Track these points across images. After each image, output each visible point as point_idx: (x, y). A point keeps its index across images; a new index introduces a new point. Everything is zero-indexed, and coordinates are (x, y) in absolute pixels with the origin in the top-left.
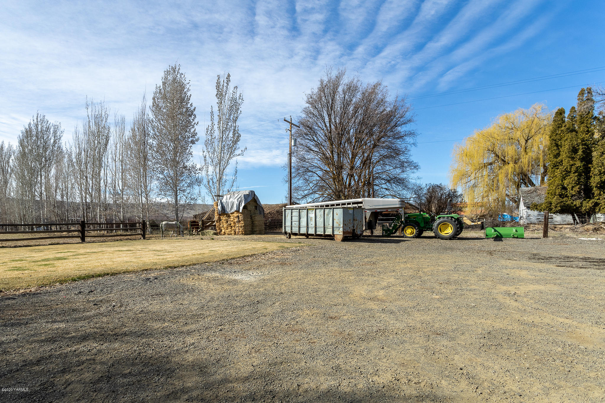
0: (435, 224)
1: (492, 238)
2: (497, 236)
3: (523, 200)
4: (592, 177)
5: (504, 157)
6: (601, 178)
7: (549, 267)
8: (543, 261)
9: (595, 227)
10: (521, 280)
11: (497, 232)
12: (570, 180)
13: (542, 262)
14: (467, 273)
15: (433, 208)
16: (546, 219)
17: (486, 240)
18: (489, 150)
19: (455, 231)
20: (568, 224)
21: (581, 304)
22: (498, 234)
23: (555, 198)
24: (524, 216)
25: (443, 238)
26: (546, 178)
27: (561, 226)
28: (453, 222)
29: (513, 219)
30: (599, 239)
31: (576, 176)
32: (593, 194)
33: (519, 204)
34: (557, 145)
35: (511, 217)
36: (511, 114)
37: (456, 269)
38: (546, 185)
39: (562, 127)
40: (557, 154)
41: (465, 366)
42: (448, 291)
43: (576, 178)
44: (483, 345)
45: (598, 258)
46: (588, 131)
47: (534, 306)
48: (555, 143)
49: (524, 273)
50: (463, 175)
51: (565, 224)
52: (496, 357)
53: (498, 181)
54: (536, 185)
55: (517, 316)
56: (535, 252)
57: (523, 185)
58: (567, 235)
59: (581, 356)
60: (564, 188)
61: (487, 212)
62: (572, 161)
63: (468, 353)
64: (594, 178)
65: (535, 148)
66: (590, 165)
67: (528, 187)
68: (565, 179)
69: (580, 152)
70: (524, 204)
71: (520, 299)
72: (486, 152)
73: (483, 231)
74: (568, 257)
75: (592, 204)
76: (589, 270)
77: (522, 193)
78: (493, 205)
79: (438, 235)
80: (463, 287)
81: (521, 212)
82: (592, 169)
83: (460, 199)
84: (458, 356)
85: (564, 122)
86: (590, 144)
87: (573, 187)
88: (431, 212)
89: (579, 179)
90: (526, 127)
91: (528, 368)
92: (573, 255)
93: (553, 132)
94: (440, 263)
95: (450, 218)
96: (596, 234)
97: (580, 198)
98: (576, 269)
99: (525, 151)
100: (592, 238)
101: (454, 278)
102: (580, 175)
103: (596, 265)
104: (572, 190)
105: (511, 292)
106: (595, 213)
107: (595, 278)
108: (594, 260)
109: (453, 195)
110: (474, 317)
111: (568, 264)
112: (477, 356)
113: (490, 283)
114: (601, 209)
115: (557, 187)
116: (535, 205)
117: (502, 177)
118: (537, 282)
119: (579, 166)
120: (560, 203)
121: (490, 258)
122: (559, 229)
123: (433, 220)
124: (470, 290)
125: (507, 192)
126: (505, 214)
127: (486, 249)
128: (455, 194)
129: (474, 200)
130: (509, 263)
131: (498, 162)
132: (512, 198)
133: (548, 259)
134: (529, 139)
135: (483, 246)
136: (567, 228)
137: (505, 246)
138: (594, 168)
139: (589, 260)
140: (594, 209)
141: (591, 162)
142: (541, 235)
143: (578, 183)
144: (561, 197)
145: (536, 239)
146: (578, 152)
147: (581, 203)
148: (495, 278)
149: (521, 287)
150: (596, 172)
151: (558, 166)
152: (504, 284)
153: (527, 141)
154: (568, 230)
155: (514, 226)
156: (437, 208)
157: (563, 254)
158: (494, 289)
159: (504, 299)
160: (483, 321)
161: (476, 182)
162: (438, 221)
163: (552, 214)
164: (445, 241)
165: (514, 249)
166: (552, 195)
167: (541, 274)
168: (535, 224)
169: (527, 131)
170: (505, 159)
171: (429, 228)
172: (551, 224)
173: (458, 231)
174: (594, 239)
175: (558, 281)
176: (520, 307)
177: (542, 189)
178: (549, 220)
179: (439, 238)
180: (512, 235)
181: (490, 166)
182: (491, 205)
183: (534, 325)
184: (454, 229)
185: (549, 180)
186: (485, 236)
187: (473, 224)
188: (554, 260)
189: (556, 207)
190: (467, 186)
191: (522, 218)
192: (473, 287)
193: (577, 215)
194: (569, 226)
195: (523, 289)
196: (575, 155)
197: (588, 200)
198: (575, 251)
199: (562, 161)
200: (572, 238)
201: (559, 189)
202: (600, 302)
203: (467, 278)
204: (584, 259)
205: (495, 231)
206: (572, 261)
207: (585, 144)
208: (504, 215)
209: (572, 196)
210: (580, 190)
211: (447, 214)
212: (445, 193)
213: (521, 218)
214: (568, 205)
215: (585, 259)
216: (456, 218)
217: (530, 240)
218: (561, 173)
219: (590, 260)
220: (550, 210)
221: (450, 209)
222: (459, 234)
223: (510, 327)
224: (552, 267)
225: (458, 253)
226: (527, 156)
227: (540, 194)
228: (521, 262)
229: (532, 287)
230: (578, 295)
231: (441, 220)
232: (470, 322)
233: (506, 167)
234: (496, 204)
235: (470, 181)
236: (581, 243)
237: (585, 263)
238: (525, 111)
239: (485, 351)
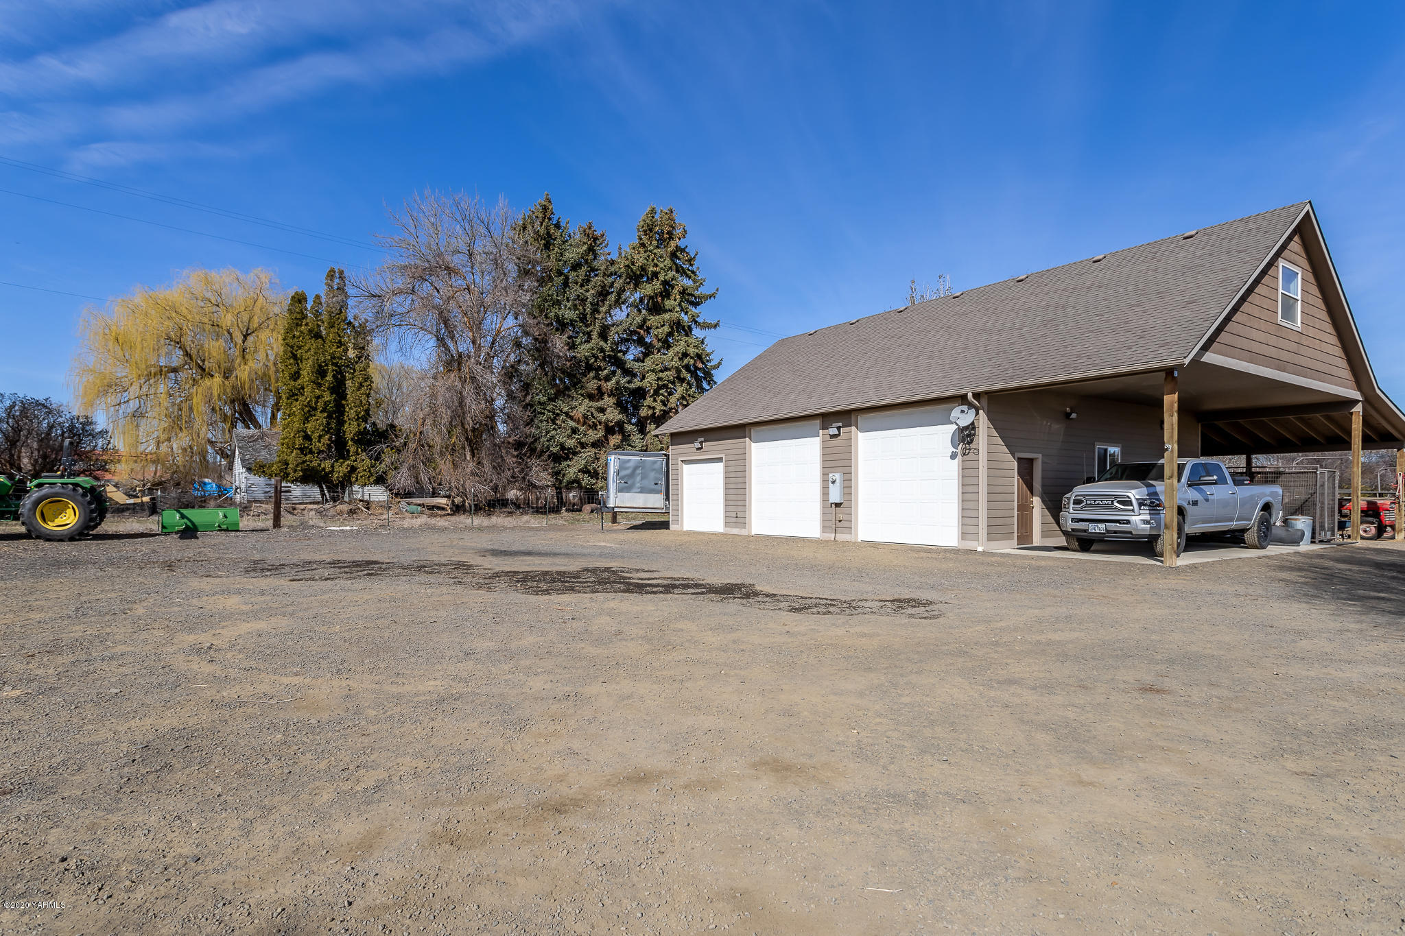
0: (27, 502)
1: (177, 533)
2: (187, 527)
3: (240, 453)
4: (346, 421)
5: (203, 361)
6: (359, 425)
7: (278, 583)
8: (269, 573)
9: (351, 507)
10: (227, 617)
11: (185, 520)
12: (316, 424)
13: (267, 576)
14: (107, 618)
15: (25, 461)
16: (278, 492)
17: (162, 538)
18: (169, 338)
19: (85, 518)
20: (314, 503)
21: (320, 643)
22: (189, 524)
23: (293, 454)
24: (243, 486)
25: (50, 538)
26: (279, 415)
27: (302, 507)
28: (80, 498)
29: (222, 491)
30: (354, 528)
31: (324, 418)
32: (348, 451)
33: (233, 461)
34: (294, 357)
35: (219, 486)
36: (214, 275)
37: (80, 613)
38: (278, 429)
39: (301, 325)
40: (295, 373)
41: (75, 848)
42: (51, 671)
43: (325, 423)
44: (129, 779)
45: (351, 559)
46: (340, 342)
47: (245, 664)
48: (292, 352)
49: (233, 602)
50: (110, 386)
51: (311, 503)
52: (155, 796)
53: (191, 408)
54: (264, 427)
55: (209, 694)
56: (257, 557)
57: (240, 425)
58: (311, 523)
59: (311, 737)
60: (307, 438)
61: (168, 476)
62: (318, 389)
63: (87, 812)
64: (350, 424)
65: (261, 356)
66: (344, 402)
67: (249, 428)
68: (308, 421)
69: (329, 377)
70: (243, 461)
71: (219, 656)
72: (162, 341)
73: (155, 518)
74: (310, 563)
75: (347, 468)
76: (337, 581)
77: (238, 440)
78: (180, 460)
79: (36, 530)
80: (95, 654)
81: (237, 478)
82: (347, 409)
83: (100, 442)
84: (58, 830)
85: (305, 317)
86: (343, 365)
87: (320, 437)
88: (19, 469)
89: (328, 424)
90: (243, 309)
91: (218, 796)
92: (317, 558)
93: (289, 331)
94: (34, 604)
95: (70, 486)
96: (352, 520)
97: (330, 457)
98: (319, 583)
99: (244, 358)
100: (346, 526)
101: (72, 635)
102: (329, 417)
103: (347, 573)
104: (319, 442)
105: (203, 646)
106: (351, 484)
107: (344, 594)
108: (346, 564)
109: (83, 430)
110: (113, 720)
111: (308, 574)
112: (111, 812)
113: (161, 633)
114: (359, 478)
115: (296, 434)
116: (260, 466)
117: (198, 401)
118: (255, 615)
119: (328, 401)
120: (301, 463)
121: (168, 577)
122: (300, 511)
123: (20, 490)
124: (111, 658)
125: (210, 435)
126: (206, 480)
127: (161, 558)
128: (87, 428)
129: (137, 447)
130: (206, 584)
131: (191, 369)
132: (220, 449)
133: (276, 569)
134: (249, 334)
135: (154, 551)
136: (312, 510)
137: (202, 549)
138: (350, 408)
139: (338, 565)
140: (350, 477)
141: (345, 398)
142: (270, 523)
143: (327, 430)
144: (302, 453)
145: (261, 530)
146: (326, 376)
147: (333, 466)
148: (173, 620)
149: (224, 632)
150: (352, 414)
151: (297, 395)
152: (191, 630)
153: (245, 337)
154: (313, 512)
155: (223, 507)
156: (36, 461)
157: (302, 557)
158: (169, 644)
159: (188, 663)
160: (134, 723)
161: (142, 406)
162: (36, 495)
163: (289, 485)
164: (56, 544)
165: (219, 554)
166: (288, 447)
167: (264, 598)
168: (261, 502)
169: (245, 317)
170: (203, 364)
171: (10, 512)
172: (288, 502)
173: (91, 520)
174: (348, 528)
175: (290, 609)
176: (218, 673)
177: (272, 436)
178: (282, 494)
179: (38, 537)
180: (217, 525)
181: (172, 375)
182: (177, 461)
183: (241, 703)
184: (82, 515)
185: (284, 419)
186: (160, 530)
187: (132, 501)
188: (287, 569)
189: (295, 471)
190: (121, 412)
191: (238, 490)
192: (120, 649)
193: (327, 487)
194: (315, 506)
195: (228, 633)
196: (322, 380)
197: (342, 460)
198: (320, 551)
199: (303, 388)
200: (318, 527)
201: (299, 437)
202: (346, 634)
203: (108, 630)
204: (332, 564)
205: (183, 516)
206: (315, 569)
207: (336, 364)
208: (205, 484)
209: (318, 453)
210: (331, 444)
211: (62, 476)
212: (60, 423)
213: (236, 489)
214: (313, 468)
215: (334, 564)
216: (88, 486)
217: (250, 535)
218: (303, 409)
219: (340, 565)
220: (285, 476)
221: (71, 465)
222: (95, 527)
223: (192, 722)
224: (281, 582)
225: (91, 571)
226: (246, 367)
227: (270, 445)
228: (231, 580)
229: (244, 628)
230: (316, 629)
231: (46, 490)
232: (104, 734)
233: (208, 382)
234: (187, 458)
235: (128, 401)
236: (330, 536)
237: (333, 570)
238: (242, 277)
239: (132, 792)
